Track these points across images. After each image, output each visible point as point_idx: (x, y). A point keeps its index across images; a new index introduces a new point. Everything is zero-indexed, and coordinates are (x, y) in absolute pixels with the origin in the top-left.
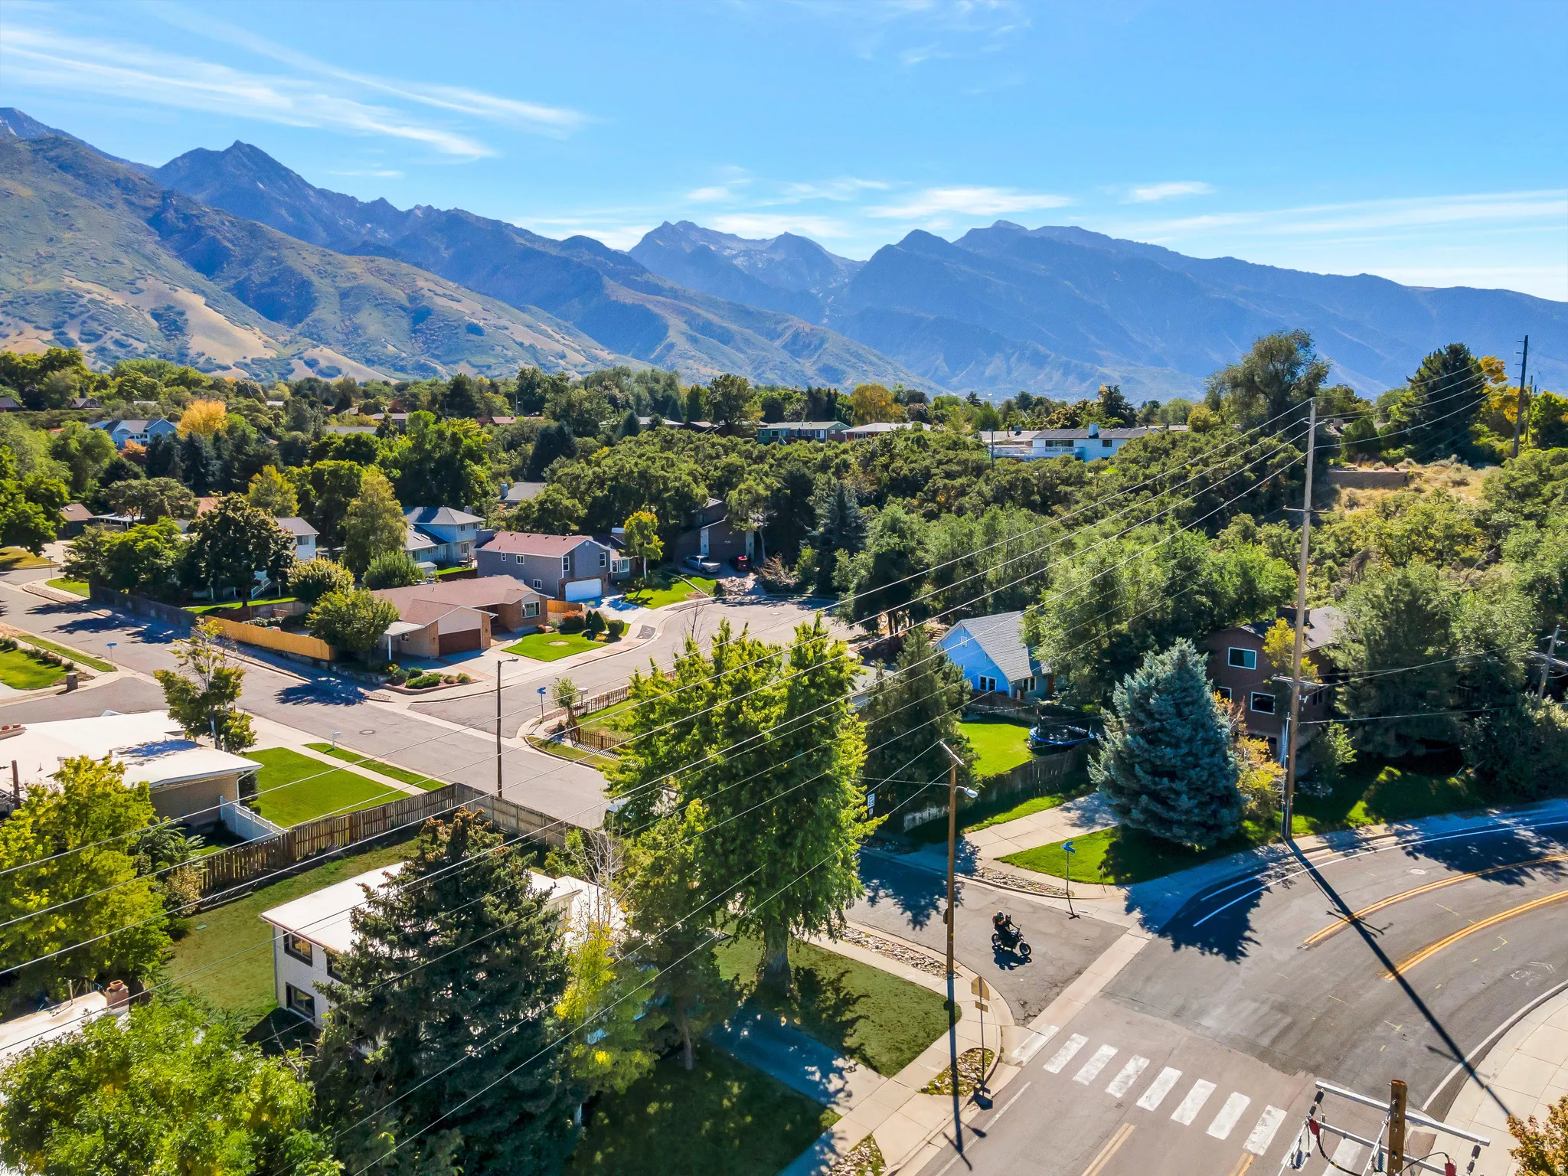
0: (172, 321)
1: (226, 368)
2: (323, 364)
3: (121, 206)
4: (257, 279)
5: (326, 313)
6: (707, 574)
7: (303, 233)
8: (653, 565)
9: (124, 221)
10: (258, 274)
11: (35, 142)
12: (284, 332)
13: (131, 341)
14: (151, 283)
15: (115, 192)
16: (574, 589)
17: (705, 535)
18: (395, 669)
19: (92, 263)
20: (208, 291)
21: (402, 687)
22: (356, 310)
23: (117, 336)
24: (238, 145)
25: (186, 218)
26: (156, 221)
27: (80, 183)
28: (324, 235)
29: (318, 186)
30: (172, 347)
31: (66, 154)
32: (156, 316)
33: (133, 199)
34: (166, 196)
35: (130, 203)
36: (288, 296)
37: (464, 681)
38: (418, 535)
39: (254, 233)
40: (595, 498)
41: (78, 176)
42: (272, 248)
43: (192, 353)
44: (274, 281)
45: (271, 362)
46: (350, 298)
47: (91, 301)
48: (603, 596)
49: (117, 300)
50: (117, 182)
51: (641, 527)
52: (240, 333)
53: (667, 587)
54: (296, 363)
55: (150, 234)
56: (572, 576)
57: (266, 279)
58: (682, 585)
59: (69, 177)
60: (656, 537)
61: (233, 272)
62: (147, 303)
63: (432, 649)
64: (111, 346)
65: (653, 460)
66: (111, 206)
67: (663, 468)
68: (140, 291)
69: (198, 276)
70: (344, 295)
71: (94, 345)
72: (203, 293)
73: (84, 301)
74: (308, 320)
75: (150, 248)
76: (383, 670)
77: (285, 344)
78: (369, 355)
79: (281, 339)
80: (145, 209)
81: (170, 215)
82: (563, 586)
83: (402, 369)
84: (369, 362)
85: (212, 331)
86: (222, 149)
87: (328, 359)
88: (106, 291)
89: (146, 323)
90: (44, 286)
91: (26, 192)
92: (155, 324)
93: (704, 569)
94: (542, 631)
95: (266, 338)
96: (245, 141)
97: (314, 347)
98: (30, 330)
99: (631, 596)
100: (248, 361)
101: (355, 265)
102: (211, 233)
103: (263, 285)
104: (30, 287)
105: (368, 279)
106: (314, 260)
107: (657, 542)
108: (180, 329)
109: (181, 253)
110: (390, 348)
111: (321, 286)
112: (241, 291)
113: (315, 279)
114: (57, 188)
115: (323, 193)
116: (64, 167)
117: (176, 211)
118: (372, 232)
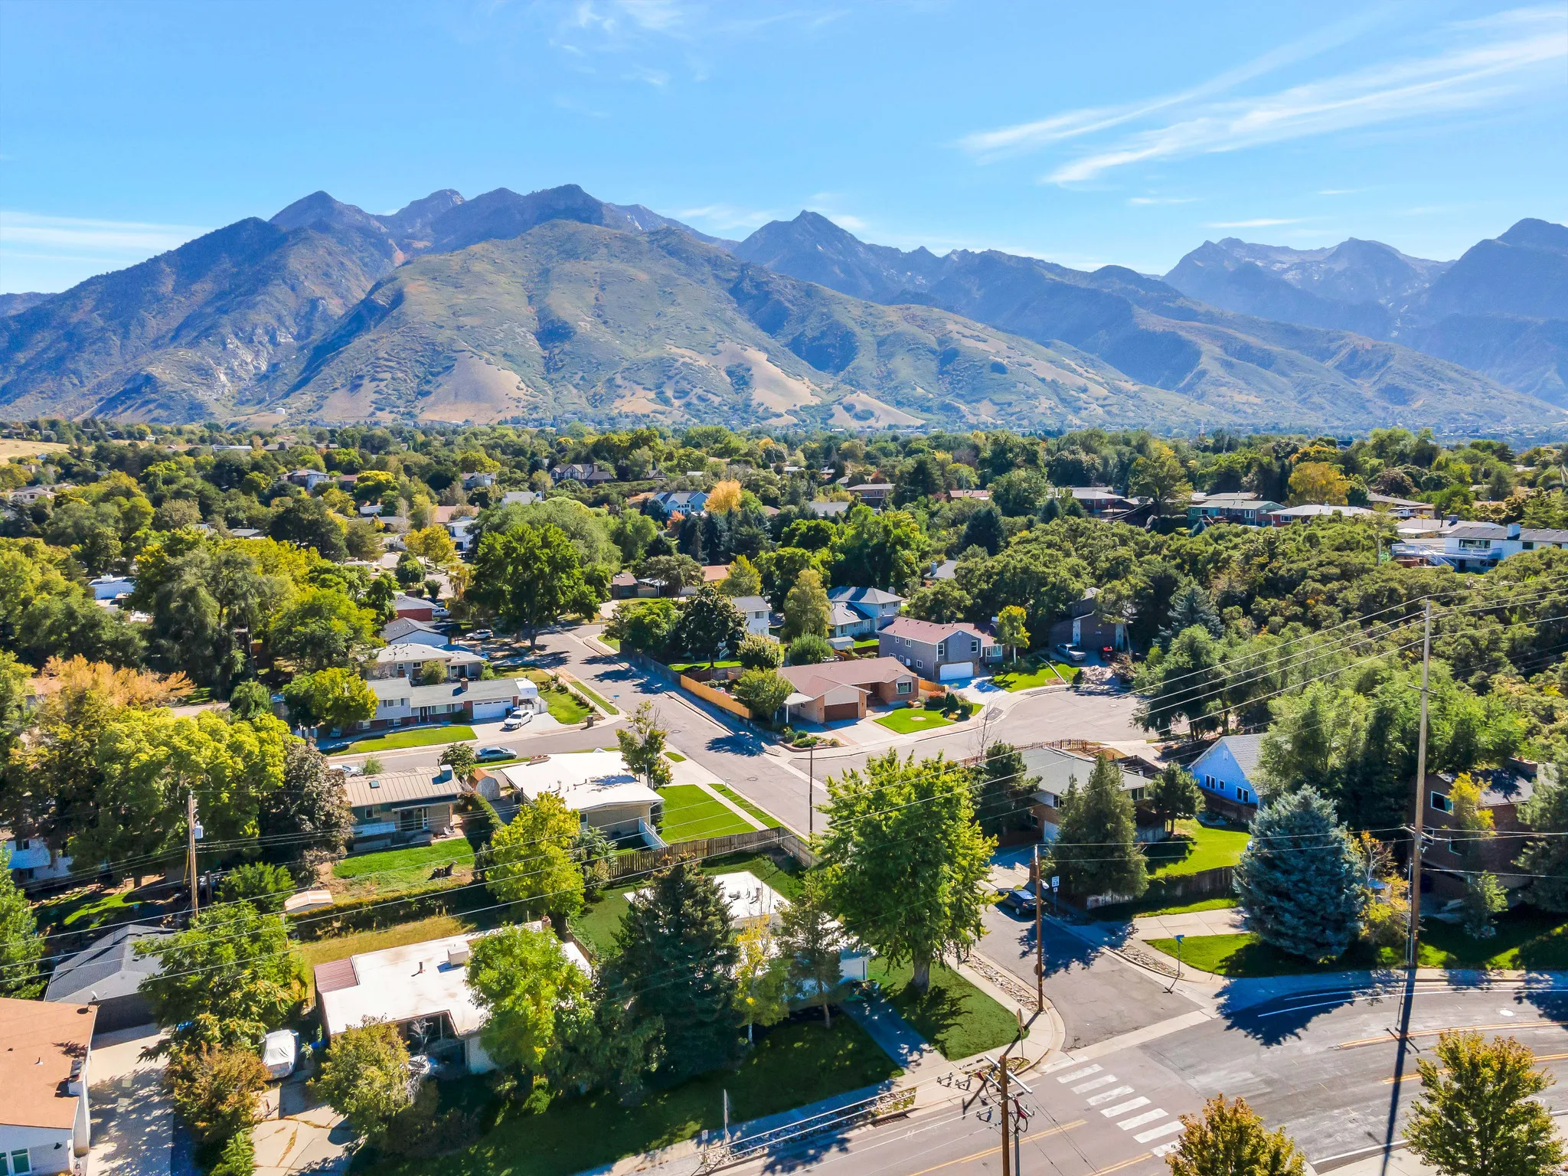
0: (741, 377)
1: (779, 416)
2: (859, 408)
3: (711, 281)
4: (809, 334)
5: (865, 361)
6: (1072, 662)
7: (850, 288)
8: (1020, 652)
9: (711, 293)
10: (811, 328)
11: (652, 233)
12: (828, 380)
13: (710, 395)
14: (728, 345)
15: (707, 269)
16: (947, 671)
17: (1077, 627)
18: (788, 731)
19: (686, 331)
20: (770, 348)
21: (789, 745)
22: (891, 356)
23: (700, 392)
24: (804, 214)
25: (758, 286)
26: (736, 291)
27: (682, 265)
28: (870, 287)
29: (867, 242)
30: (739, 399)
31: (673, 240)
32: (730, 373)
33: (720, 273)
34: (744, 268)
35: (717, 277)
36: (834, 347)
37: (834, 744)
38: (848, 612)
39: (809, 293)
40: (981, 591)
41: (681, 259)
42: (824, 305)
43: (754, 403)
44: (823, 334)
45: (816, 408)
46: (886, 346)
47: (684, 364)
48: (974, 677)
49: (702, 362)
50: (709, 261)
51: (1011, 619)
52: (793, 383)
53: (1032, 671)
54: (837, 409)
55: (730, 302)
56: (946, 660)
57: (817, 334)
58: (1048, 670)
59: (674, 260)
60: (1023, 629)
61: (791, 329)
62: (724, 362)
63: (819, 716)
64: (695, 401)
65: (1036, 557)
66: (703, 282)
67: (1045, 565)
68: (719, 352)
69: (762, 336)
70: (881, 343)
71: (683, 401)
72: (766, 350)
73: (678, 364)
74: (849, 368)
75: (729, 314)
76: (780, 732)
77: (828, 391)
78: (899, 398)
79: (826, 386)
80: (728, 281)
81: (747, 285)
82: (938, 667)
83: (928, 410)
84: (899, 404)
85: (772, 383)
86: (791, 219)
87: (864, 404)
88: (694, 355)
89: (722, 380)
90: (652, 353)
91: (643, 277)
92: (728, 379)
93: (1071, 657)
94: (910, 706)
95: (812, 386)
96: (808, 210)
97: (853, 392)
98: (640, 392)
99: (998, 678)
100: (797, 408)
101: (892, 314)
102: (776, 296)
103: (814, 339)
104: (643, 355)
105: (904, 327)
106: (857, 312)
107: (1023, 634)
108: (746, 383)
109: (752, 316)
110: (919, 390)
111: (865, 337)
112: (796, 346)
113: (857, 329)
114: (665, 271)
115: (871, 248)
116: (671, 253)
117: (751, 280)
118: (911, 280)
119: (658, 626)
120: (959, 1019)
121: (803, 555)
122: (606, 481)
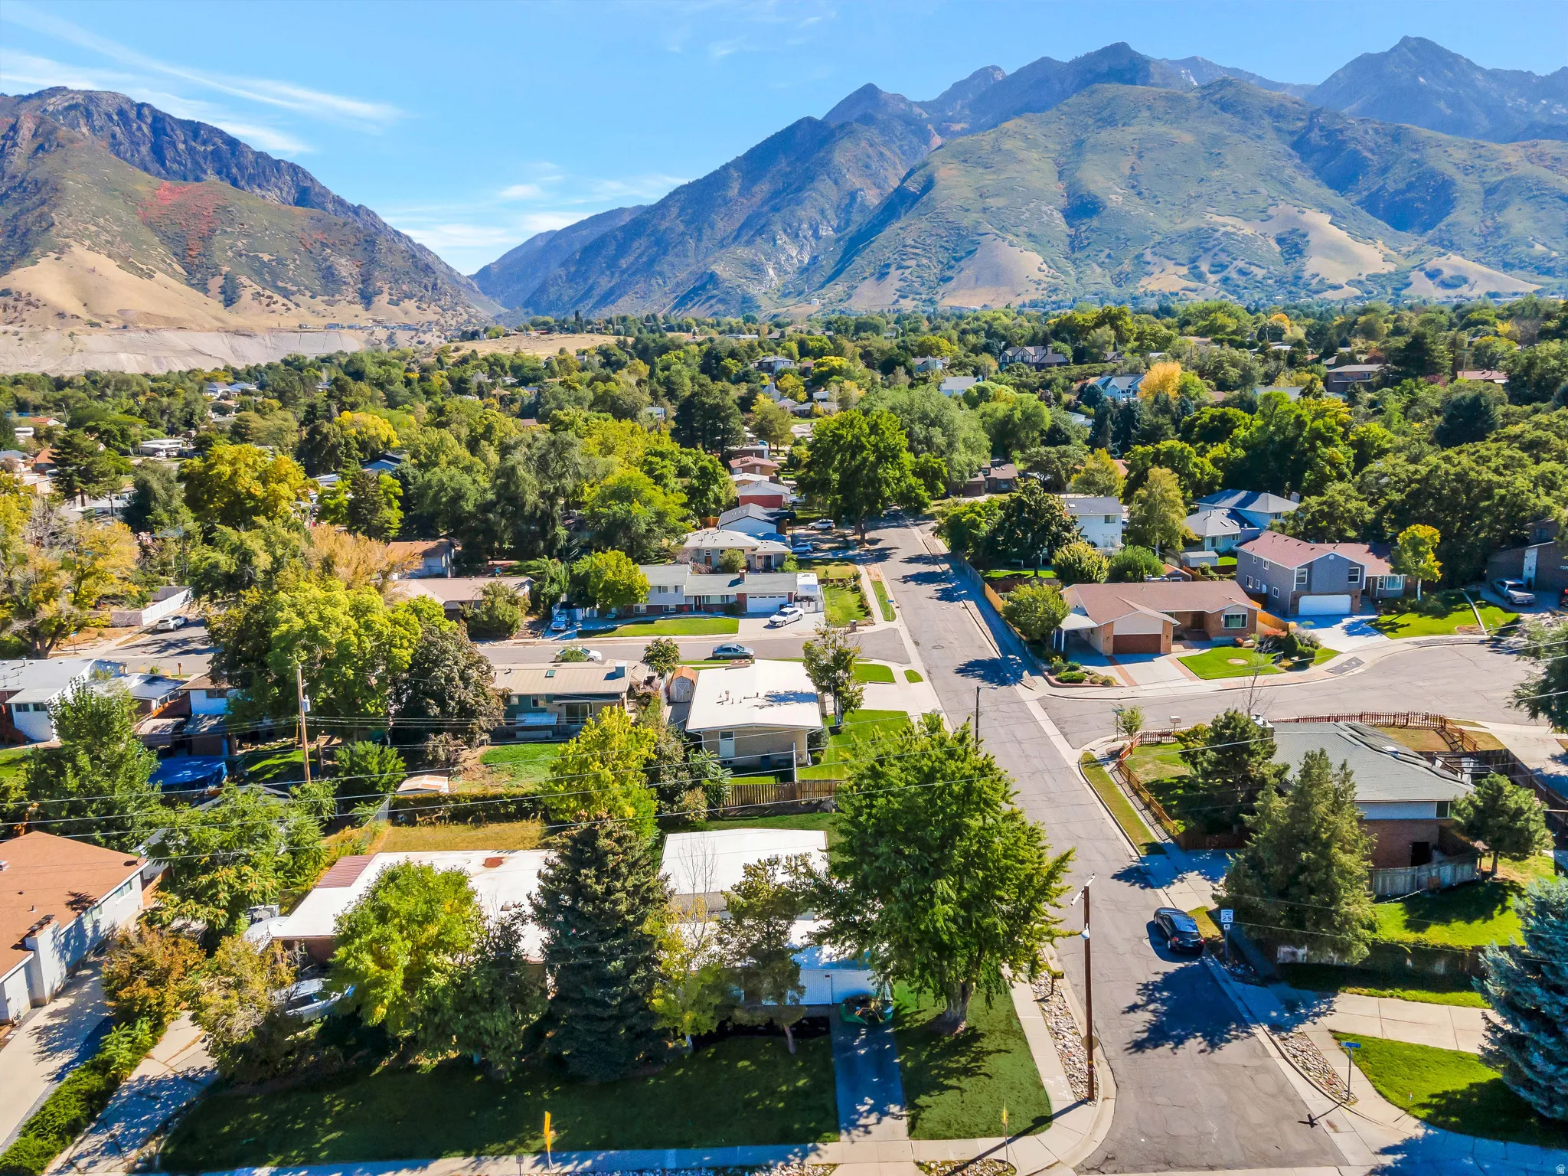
0: (1293, 245)
1: (1336, 288)
2: (1447, 273)
3: (1270, 135)
4: (1391, 187)
5: (1466, 216)
6: (1510, 605)
7: (1458, 127)
8: (1427, 586)
9: (1272, 148)
10: (1394, 181)
11: (1207, 86)
12: (1410, 241)
13: (1253, 268)
14: (1284, 208)
15: (1267, 121)
16: (1309, 603)
17: (1531, 558)
18: (1057, 661)
19: (1232, 197)
20: (1335, 207)
21: (1052, 679)
22: (1501, 207)
23: (1241, 264)
24: (1405, 40)
25: (1329, 135)
26: (1300, 145)
27: (1236, 121)
28: (1486, 123)
29: (1488, 67)
30: (1288, 271)
31: (1229, 92)
32: (1280, 241)
33: (1283, 125)
34: (1313, 115)
35: (1279, 130)
36: (1423, 200)
37: (1106, 683)
39: (1397, 137)
40: (1390, 503)
41: (1235, 113)
42: (1416, 150)
43: (1307, 275)
44: (1410, 187)
45: (1388, 277)
46: (1495, 196)
47: (1226, 234)
48: (1350, 615)
49: (1248, 230)
50: (1270, 112)
51: (1415, 543)
52: (1362, 249)
53: (1441, 614)
54: (1417, 277)
55: (1291, 158)
56: (1308, 590)
57: (1402, 186)
58: (1469, 613)
59: (1228, 116)
60: (1431, 556)
61: (1368, 184)
62: (1274, 229)
63: (1105, 646)
64: (1234, 275)
65: (1485, 460)
66: (1259, 137)
67: (1496, 471)
68: (1270, 217)
69: (1327, 194)
70: (1490, 191)
71: (1219, 276)
72: (1330, 211)
73: (1218, 235)
74: (1442, 225)
75: (1289, 171)
76: (1048, 661)
77: (1408, 256)
78: (1508, 258)
79: (1405, 250)
80: (1291, 133)
81: (1315, 136)
82: (1296, 598)
83: (1549, 272)
84: (1507, 266)
85: (1335, 250)
86: (1386, 48)
87: (1456, 268)
88: (1239, 223)
89: (1270, 250)
90: (1190, 224)
91: (1188, 138)
92: (1277, 248)
93: (1509, 598)
94: (1237, 645)
95: (1387, 251)
96: (1412, 35)
97: (1441, 255)
98: (1170, 267)
99: (1385, 619)
100: (1363, 278)
101: (1512, 154)
102: (1352, 146)
103: (1397, 192)
104: (1177, 228)
105: (1525, 169)
106: (1460, 155)
107: (1431, 564)
108: (1300, 252)
109: (1318, 172)
110: (1539, 248)
111: (1468, 185)
112: (1370, 204)
113: (1459, 177)
114: (1214, 129)
115: (1494, 75)
116: (1225, 106)
117: (1322, 129)
118: (1546, 109)
119: (977, 527)
120: (966, 1083)
121: (1182, 450)
122: (1059, 364)
